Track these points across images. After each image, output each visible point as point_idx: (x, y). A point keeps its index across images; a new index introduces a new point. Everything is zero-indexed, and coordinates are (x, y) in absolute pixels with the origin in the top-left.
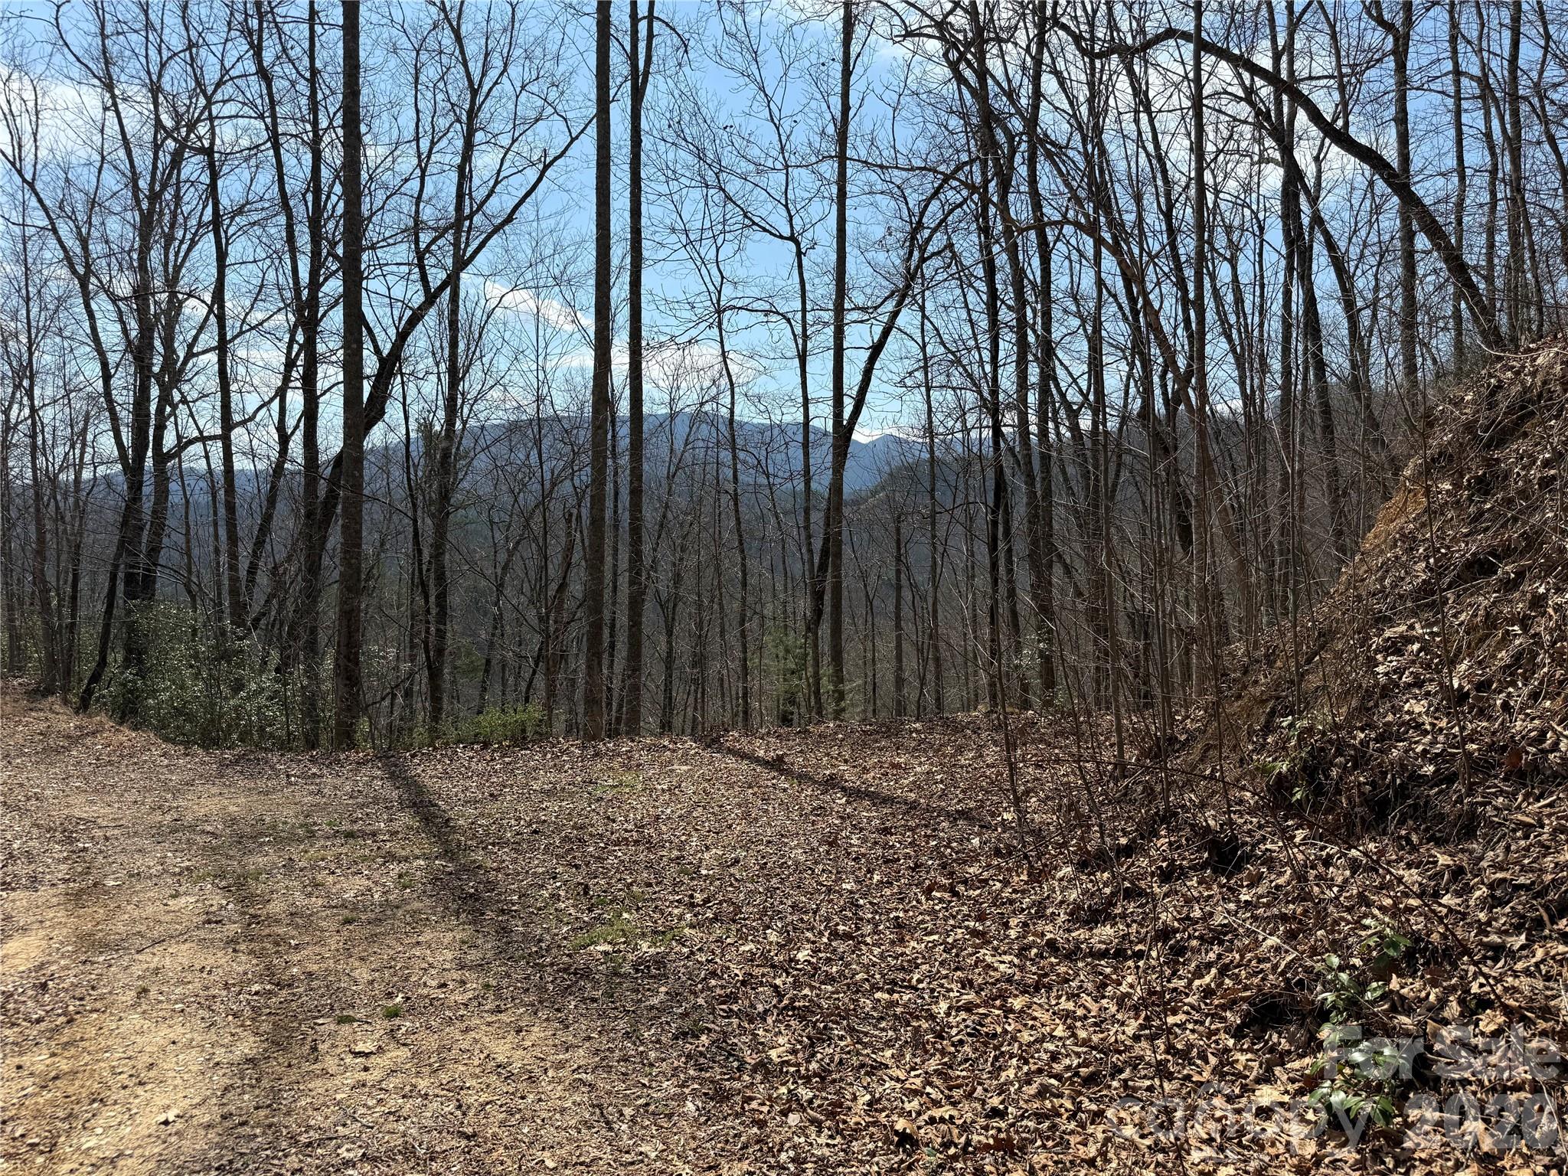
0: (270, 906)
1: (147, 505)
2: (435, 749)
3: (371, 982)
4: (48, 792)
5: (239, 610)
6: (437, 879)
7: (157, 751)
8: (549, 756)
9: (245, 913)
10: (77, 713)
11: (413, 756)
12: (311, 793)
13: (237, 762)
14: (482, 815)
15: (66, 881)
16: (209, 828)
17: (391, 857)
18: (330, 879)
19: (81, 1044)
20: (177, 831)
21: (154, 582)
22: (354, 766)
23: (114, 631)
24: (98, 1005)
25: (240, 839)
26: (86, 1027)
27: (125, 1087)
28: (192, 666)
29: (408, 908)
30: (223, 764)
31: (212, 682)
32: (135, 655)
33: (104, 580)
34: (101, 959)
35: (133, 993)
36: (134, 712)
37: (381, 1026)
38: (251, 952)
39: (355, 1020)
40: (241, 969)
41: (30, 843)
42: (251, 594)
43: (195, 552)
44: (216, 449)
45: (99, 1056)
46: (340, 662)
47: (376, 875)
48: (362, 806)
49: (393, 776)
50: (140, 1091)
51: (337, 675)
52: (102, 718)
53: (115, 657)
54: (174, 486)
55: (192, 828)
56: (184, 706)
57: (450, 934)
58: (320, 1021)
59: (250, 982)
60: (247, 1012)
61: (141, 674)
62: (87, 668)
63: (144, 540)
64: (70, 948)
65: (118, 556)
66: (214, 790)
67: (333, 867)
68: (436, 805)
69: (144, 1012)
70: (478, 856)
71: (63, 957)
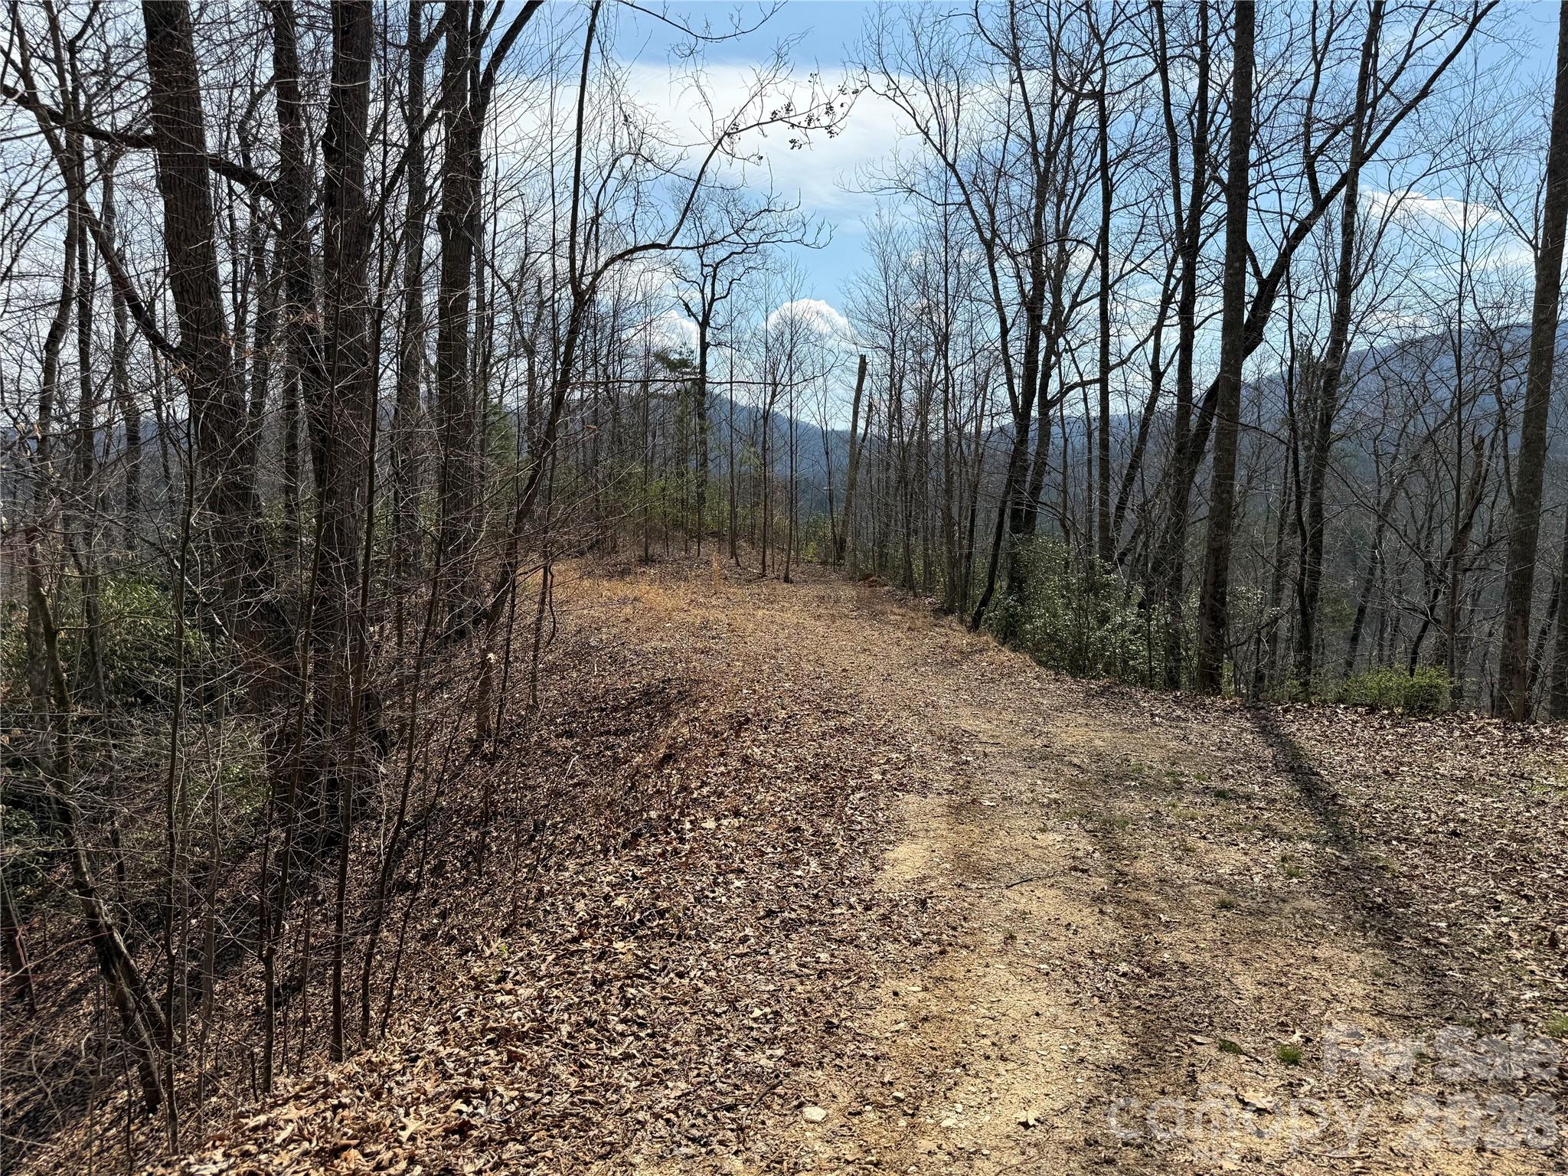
0: (1138, 864)
1: (1032, 448)
2: (1311, 706)
3: (1259, 1000)
4: (942, 701)
5: (1107, 544)
6: (1331, 873)
7: (1032, 674)
8: (1457, 733)
9: (1111, 867)
10: (969, 632)
11: (1286, 711)
12: (1177, 738)
13: (1102, 694)
14: (1377, 796)
15: (950, 792)
16: (1076, 761)
17: (1270, 832)
18: (1202, 844)
19: (950, 984)
20: (1046, 758)
21: (1035, 518)
22: (1220, 713)
23: (1000, 561)
24: (968, 940)
25: (1106, 778)
26: (955, 965)
27: (988, 1058)
28: (1063, 596)
29: (1297, 904)
30: (1089, 695)
31: (1081, 611)
32: (1017, 583)
33: (995, 516)
34: (974, 886)
35: (1001, 937)
36: (1014, 634)
37: (1276, 1073)
38: (1118, 918)
39: (1241, 1052)
40: (1107, 937)
41: (925, 749)
42: (1118, 529)
43: (1071, 490)
44: (1094, 391)
45: (965, 1006)
46: (1207, 601)
47: (1254, 852)
48: (1232, 762)
49: (1264, 731)
50: (1001, 1067)
51: (1202, 614)
52: (988, 638)
53: (1002, 584)
54: (1055, 430)
55: (1060, 757)
56: (1055, 633)
57: (1357, 957)
58: (1199, 1039)
59: (1119, 960)
60: (1114, 999)
61: (1021, 601)
62: (979, 592)
63: (1028, 479)
64: (948, 866)
65: (1007, 493)
66: (1081, 720)
67: (1204, 830)
68: (1318, 774)
69: (1010, 964)
70: (1380, 851)
71: (941, 874)
